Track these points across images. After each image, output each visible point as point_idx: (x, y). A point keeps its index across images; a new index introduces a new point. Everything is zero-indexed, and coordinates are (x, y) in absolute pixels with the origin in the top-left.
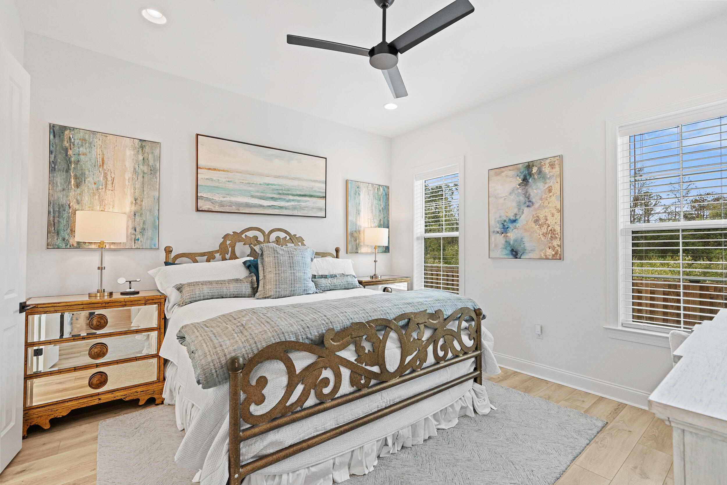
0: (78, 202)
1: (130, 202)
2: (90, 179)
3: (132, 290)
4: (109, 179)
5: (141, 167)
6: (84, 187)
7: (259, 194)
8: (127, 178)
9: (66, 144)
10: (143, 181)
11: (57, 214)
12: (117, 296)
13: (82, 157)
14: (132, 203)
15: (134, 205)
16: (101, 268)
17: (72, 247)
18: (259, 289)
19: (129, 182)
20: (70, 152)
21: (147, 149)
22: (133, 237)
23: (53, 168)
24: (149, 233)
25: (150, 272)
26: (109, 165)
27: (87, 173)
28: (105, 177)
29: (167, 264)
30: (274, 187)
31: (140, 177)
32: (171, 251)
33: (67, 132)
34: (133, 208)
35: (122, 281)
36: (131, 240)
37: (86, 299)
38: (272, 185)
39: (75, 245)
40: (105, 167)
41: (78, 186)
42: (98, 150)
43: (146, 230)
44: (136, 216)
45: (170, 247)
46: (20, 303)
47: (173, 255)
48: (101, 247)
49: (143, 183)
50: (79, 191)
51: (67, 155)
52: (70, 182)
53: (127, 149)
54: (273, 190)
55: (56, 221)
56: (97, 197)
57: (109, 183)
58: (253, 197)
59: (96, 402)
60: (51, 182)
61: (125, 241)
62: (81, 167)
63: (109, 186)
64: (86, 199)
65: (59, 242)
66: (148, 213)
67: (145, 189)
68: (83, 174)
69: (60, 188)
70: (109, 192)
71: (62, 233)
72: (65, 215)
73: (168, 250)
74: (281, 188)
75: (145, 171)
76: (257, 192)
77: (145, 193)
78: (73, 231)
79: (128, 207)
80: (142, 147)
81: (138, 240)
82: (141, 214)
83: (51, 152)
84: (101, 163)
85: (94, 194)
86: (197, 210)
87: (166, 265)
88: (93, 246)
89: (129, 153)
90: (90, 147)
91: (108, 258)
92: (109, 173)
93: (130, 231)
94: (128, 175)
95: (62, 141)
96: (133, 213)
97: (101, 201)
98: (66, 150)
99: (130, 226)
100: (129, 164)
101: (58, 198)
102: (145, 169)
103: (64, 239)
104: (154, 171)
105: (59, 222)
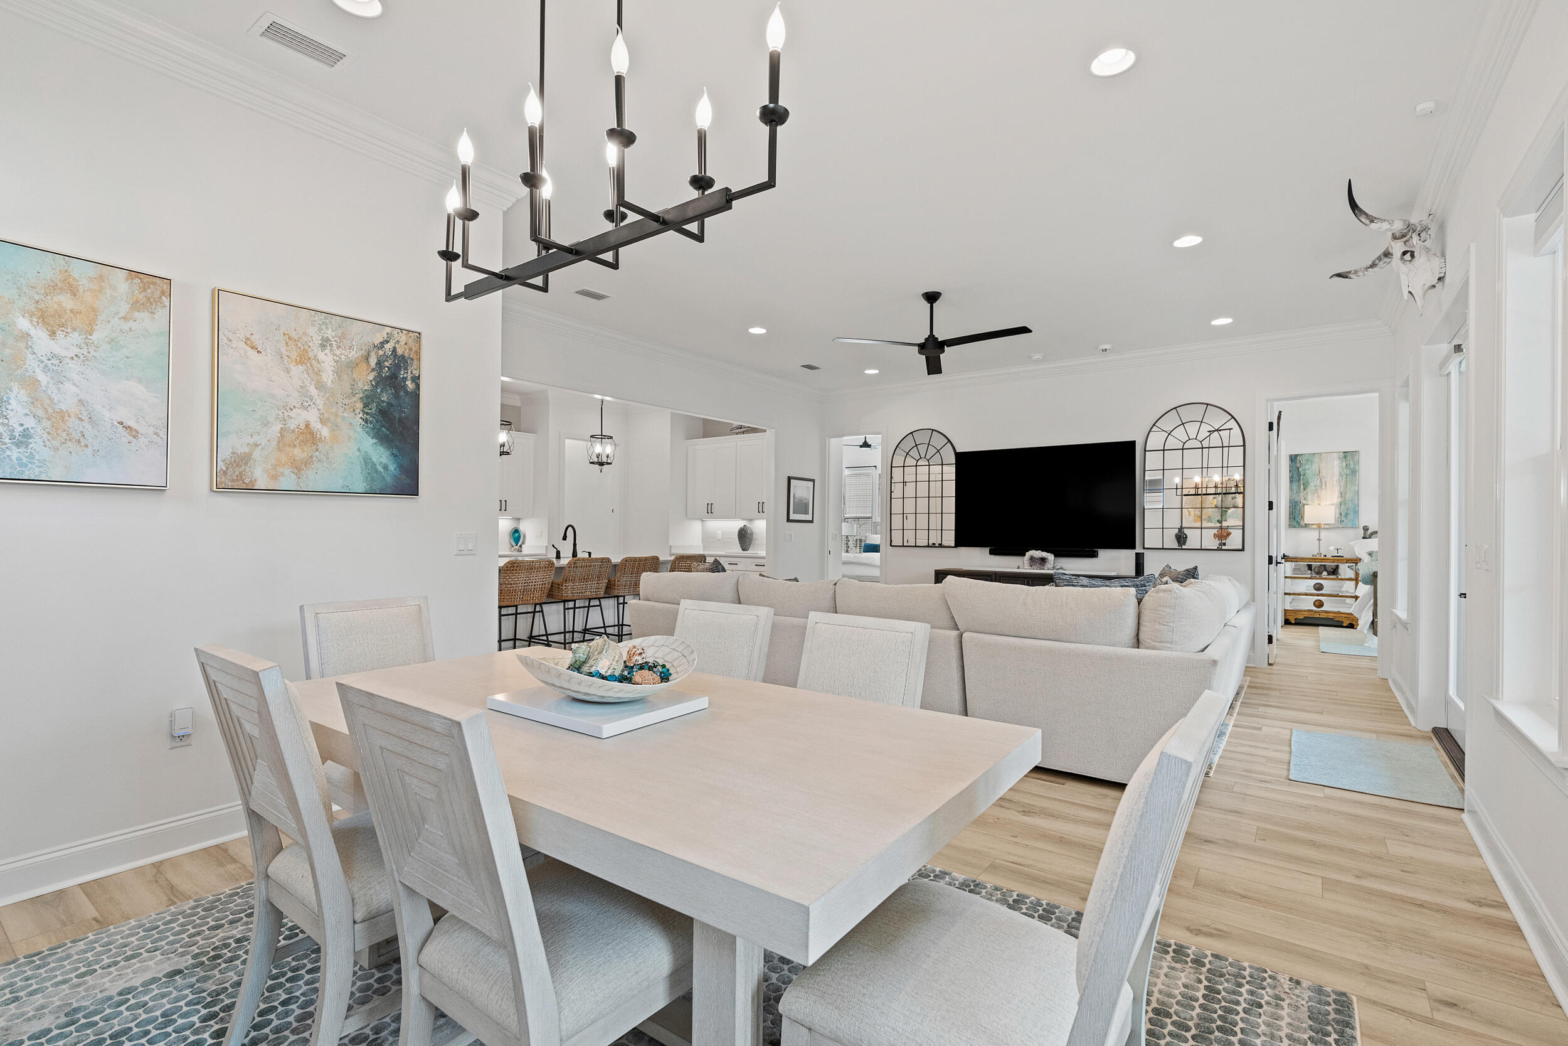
0: (1305, 499)
2: (1312, 484)
3: (1339, 554)
4: (1323, 482)
5: (1345, 471)
6: (1308, 490)
8: (1335, 480)
9: (1298, 465)
10: (1347, 480)
11: (1294, 507)
12: (1329, 556)
13: (1307, 471)
14: (1338, 496)
15: (1340, 498)
16: (1319, 540)
17: (1302, 526)
19: (1336, 482)
20: (1300, 469)
21: (1349, 458)
22: (1340, 519)
23: (1291, 481)
24: (1351, 516)
25: (1351, 543)
26: (1323, 473)
27: (1310, 480)
28: (1321, 481)
29: (1364, 538)
31: (1344, 477)
32: (1368, 529)
33: (1298, 458)
34: (1340, 500)
35: (1332, 548)
36: (1338, 522)
37: (1311, 557)
39: (1305, 525)
40: (1321, 475)
41: (1305, 489)
42: (1317, 465)
43: (1349, 515)
44: (1342, 506)
45: (1367, 526)
47: (1369, 532)
48: (1319, 526)
49: (1347, 482)
50: (1305, 492)
51: (1299, 471)
52: (1301, 488)
53: (1335, 460)
56: (1316, 495)
57: (1324, 485)
59: (1318, 616)
60: (1291, 489)
61: (1333, 522)
62: (1307, 477)
63: (1323, 487)
64: (1309, 497)
65: (1296, 524)
66: (1350, 503)
67: (1348, 486)
68: (1308, 482)
69: (1295, 492)
70: (1323, 492)
71: (1296, 519)
72: (1298, 508)
73: (1366, 529)
77: (1348, 488)
78: (1302, 517)
79: (1336, 499)
80: (1345, 457)
81: (1343, 521)
82: (1345, 503)
83: (1290, 471)
84: (1318, 473)
85: (1315, 493)
88: (1314, 526)
89: (1337, 463)
90: (1312, 464)
91: (1324, 534)
92: (1323, 479)
93: (1337, 516)
94: (1336, 478)
95: (1296, 463)
96: (1339, 503)
97: (1319, 497)
98: (1298, 469)
99: (1338, 512)
100: (1336, 470)
101: (1295, 498)
102: (1348, 472)
103: (1297, 522)
104: (1354, 472)
105: (1295, 512)
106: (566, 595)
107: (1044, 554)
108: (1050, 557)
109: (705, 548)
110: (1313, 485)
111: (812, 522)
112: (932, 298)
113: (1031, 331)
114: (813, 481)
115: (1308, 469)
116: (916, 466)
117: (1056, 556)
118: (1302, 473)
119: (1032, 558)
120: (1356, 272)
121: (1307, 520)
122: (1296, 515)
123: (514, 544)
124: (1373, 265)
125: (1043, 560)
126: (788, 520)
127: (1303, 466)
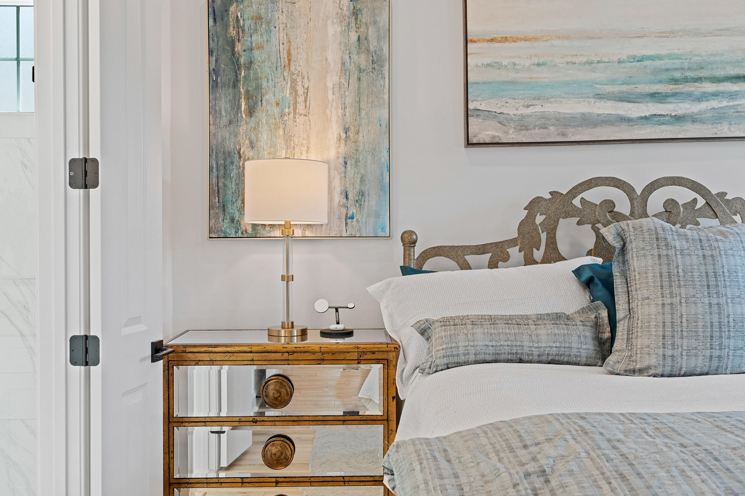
0: (252, 144)
1: (336, 136)
2: (268, 97)
3: (340, 327)
4: (301, 91)
5: (355, 57)
6: (260, 114)
7: (616, 89)
8: (330, 85)
9: (232, 32)
10: (359, 88)
11: (222, 172)
12: (314, 339)
13: (256, 53)
14: (339, 139)
15: (343, 142)
16: (287, 279)
17: (245, 235)
18: (617, 345)
19: (333, 94)
20: (239, 47)
21: (365, 16)
22: (344, 211)
23: (214, 85)
24: (372, 202)
25: (371, 289)
26: (300, 62)
27: (264, 84)
28: (294, 88)
29: (406, 271)
30: (658, 63)
31: (354, 80)
32: (415, 242)
33: (233, 9)
34: (343, 149)
35: (321, 305)
36: (340, 218)
37: (263, 339)
38: (651, 58)
39: (250, 230)
40: (293, 68)
41: (251, 112)
42: (281, 35)
43: (367, 196)
44: (348, 166)
45: (412, 233)
46: (153, 344)
47: (418, 250)
48: (286, 234)
49: (359, 94)
50: (253, 122)
51: (233, 54)
52: (239, 106)
53: (329, 22)
54: (656, 71)
55: (221, 185)
56: (281, 132)
57: (301, 99)
58: (599, 97)
60: (214, 111)
61: (327, 220)
62: (256, 73)
63: (301, 108)
64: (264, 137)
65: (225, 225)
66: (369, 158)
67: (362, 107)
68: (258, 87)
69: (225, 120)
70: (300, 120)
71: (230, 208)
72: (234, 174)
73: (409, 240)
74: (677, 63)
75: (363, 67)
76: (612, 82)
77: (363, 113)
79: (333, 148)
80: (356, 14)
81: (352, 218)
82: (357, 161)
83: (211, 52)
84: (286, 60)
85: (276, 126)
86: (469, 144)
87: (404, 274)
88: (277, 233)
89: (333, 30)
90: (269, 31)
92: (299, 80)
93: (336, 200)
94: (332, 79)
95: (226, 26)
96: (341, 160)
97: (288, 138)
98: (233, 45)
99: (338, 189)
100: (333, 55)
101: (224, 139)
102: (363, 60)
103: (232, 220)
104: (379, 63)
105: (225, 186)
110: (273, 100)
115: (260, 47)
118: (242, 60)
122: (229, 197)
127: (247, 38)
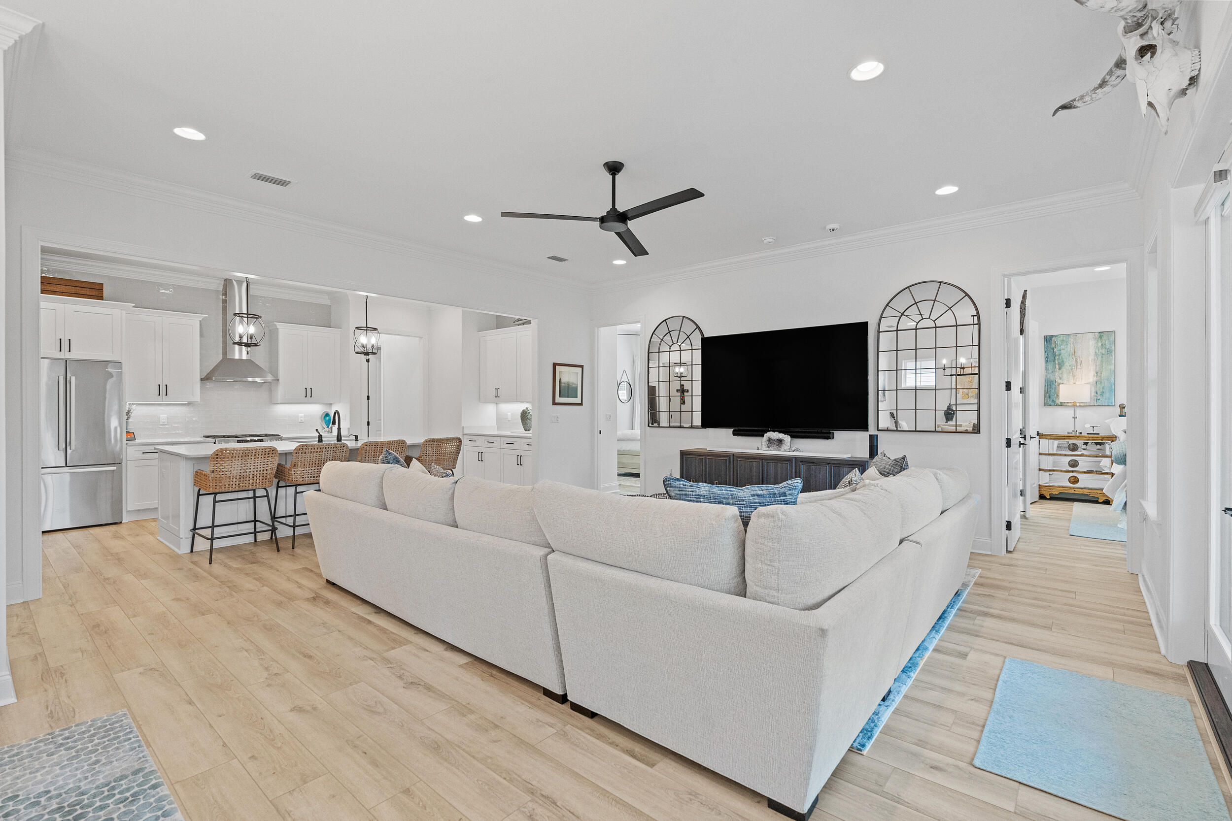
106: (296, 479)
107: (781, 436)
108: (787, 438)
109: (498, 428)
110: (1068, 365)
111: (581, 404)
112: (614, 168)
113: (702, 195)
114: (582, 367)
115: (1063, 349)
116: (669, 351)
117: (792, 437)
118: (1057, 354)
119: (770, 440)
120: (1082, 97)
121: (1062, 399)
122: (1052, 394)
123: (325, 426)
124: (1103, 84)
125: (780, 441)
126: (554, 403)
127: (1059, 347)
